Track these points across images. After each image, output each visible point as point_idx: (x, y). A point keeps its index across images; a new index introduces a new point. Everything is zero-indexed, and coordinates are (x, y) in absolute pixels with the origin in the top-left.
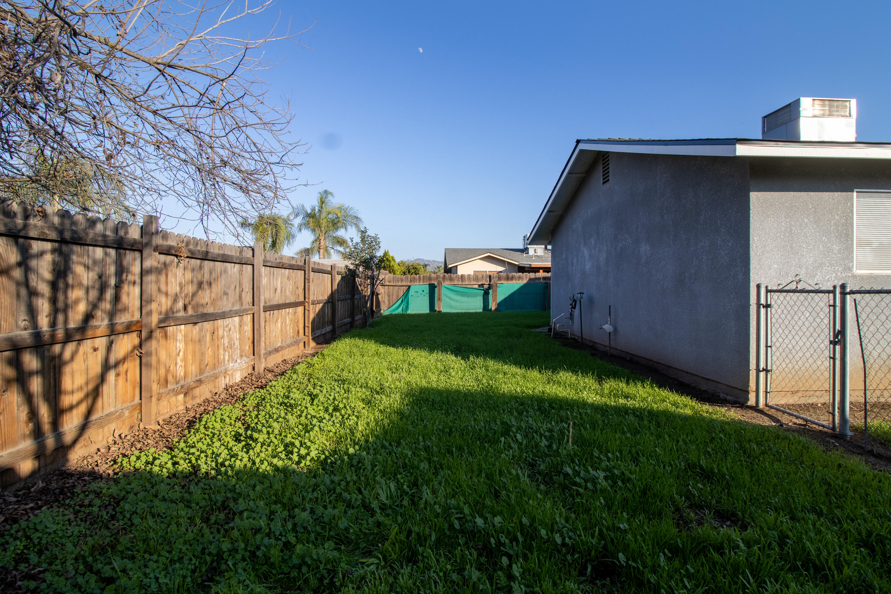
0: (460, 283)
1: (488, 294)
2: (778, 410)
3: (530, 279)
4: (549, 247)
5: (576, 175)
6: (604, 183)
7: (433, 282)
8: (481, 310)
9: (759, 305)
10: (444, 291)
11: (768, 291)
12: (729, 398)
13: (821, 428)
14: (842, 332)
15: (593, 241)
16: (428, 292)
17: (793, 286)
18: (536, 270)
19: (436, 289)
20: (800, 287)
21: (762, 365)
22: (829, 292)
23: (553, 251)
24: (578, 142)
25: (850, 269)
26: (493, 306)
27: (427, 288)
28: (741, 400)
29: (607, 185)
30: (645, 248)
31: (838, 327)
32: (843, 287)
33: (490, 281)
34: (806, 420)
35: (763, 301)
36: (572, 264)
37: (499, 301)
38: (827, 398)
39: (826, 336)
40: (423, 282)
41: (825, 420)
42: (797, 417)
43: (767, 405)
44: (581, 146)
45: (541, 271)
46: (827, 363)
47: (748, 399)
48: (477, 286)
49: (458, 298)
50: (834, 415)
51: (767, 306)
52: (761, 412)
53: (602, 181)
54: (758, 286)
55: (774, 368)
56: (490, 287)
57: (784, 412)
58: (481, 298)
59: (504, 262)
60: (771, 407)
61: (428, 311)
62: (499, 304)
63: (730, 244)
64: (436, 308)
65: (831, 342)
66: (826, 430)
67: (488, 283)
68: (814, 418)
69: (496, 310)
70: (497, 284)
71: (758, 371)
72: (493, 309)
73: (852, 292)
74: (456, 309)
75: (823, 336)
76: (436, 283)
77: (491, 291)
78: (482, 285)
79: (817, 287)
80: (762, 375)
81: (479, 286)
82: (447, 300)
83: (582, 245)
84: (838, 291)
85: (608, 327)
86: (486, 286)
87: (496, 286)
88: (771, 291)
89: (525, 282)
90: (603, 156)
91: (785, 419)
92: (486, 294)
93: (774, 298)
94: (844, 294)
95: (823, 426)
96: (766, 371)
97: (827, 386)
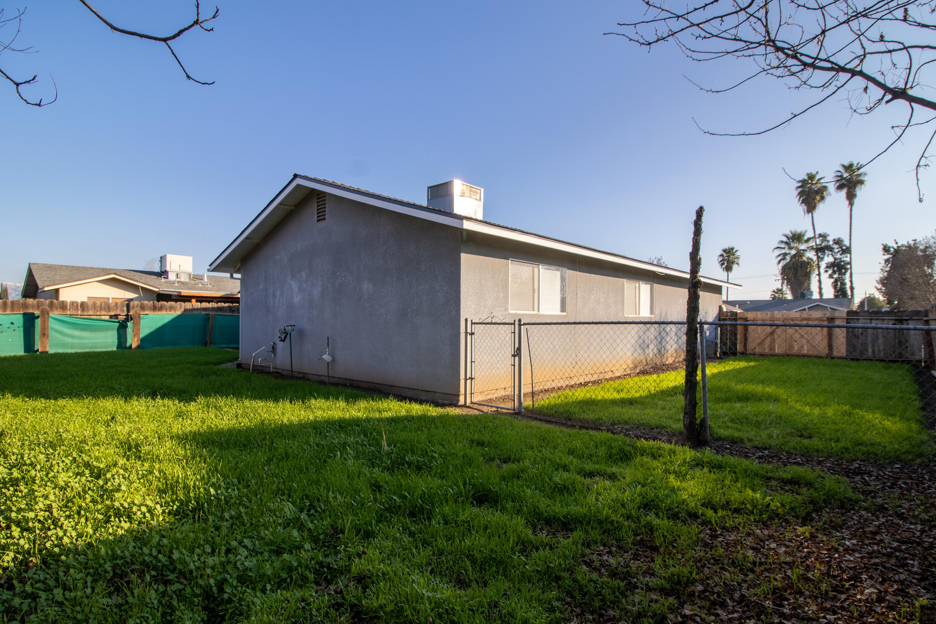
0: (79, 312)
1: (126, 327)
2: (479, 404)
3: (186, 310)
4: (238, 276)
5: (286, 207)
6: (318, 221)
7: (30, 311)
8: (115, 349)
9: (466, 333)
10: (52, 324)
11: (472, 323)
12: (445, 402)
13: (506, 411)
14: (519, 349)
15: (304, 275)
16: (21, 324)
17: (489, 320)
18: (187, 299)
19: (38, 322)
20: (493, 321)
21: (469, 375)
22: (511, 324)
23: (243, 281)
24: (296, 176)
25: (507, 309)
26: (132, 341)
27: (19, 320)
28: (454, 402)
29: (322, 223)
30: (367, 287)
31: (517, 346)
32: (520, 321)
33: (128, 311)
34: (498, 408)
35: (469, 330)
36: (274, 296)
37: (142, 335)
38: (509, 392)
39: (510, 351)
40: (13, 309)
41: (509, 405)
42: (492, 407)
43: (472, 403)
44: (298, 181)
45: (194, 301)
46: (510, 369)
47: (459, 401)
48: (107, 318)
49: (77, 333)
50: (514, 401)
51: (472, 334)
52: (469, 407)
53: (316, 219)
54: (466, 320)
55: (477, 376)
56: (128, 318)
57: (483, 405)
58: (115, 333)
59: (137, 287)
60: (475, 403)
61: (21, 352)
62: (143, 340)
63: (446, 289)
64: (38, 346)
65: (512, 356)
66: (509, 411)
67: (125, 313)
68: (502, 405)
69: (138, 347)
70: (139, 315)
71: (466, 379)
72: (134, 346)
73: (525, 324)
74: (72, 347)
75: (507, 352)
76: (37, 313)
77: (130, 324)
78: (116, 316)
79: (504, 321)
80: (469, 382)
81: (111, 317)
82: (58, 335)
83: (289, 277)
84: (517, 323)
85: (327, 357)
86: (122, 318)
87: (139, 317)
88: (475, 323)
89: (179, 313)
90: (318, 195)
91: (485, 409)
92: (123, 327)
93: (477, 329)
94: (520, 325)
95: (508, 409)
96: (471, 379)
97: (510, 383)
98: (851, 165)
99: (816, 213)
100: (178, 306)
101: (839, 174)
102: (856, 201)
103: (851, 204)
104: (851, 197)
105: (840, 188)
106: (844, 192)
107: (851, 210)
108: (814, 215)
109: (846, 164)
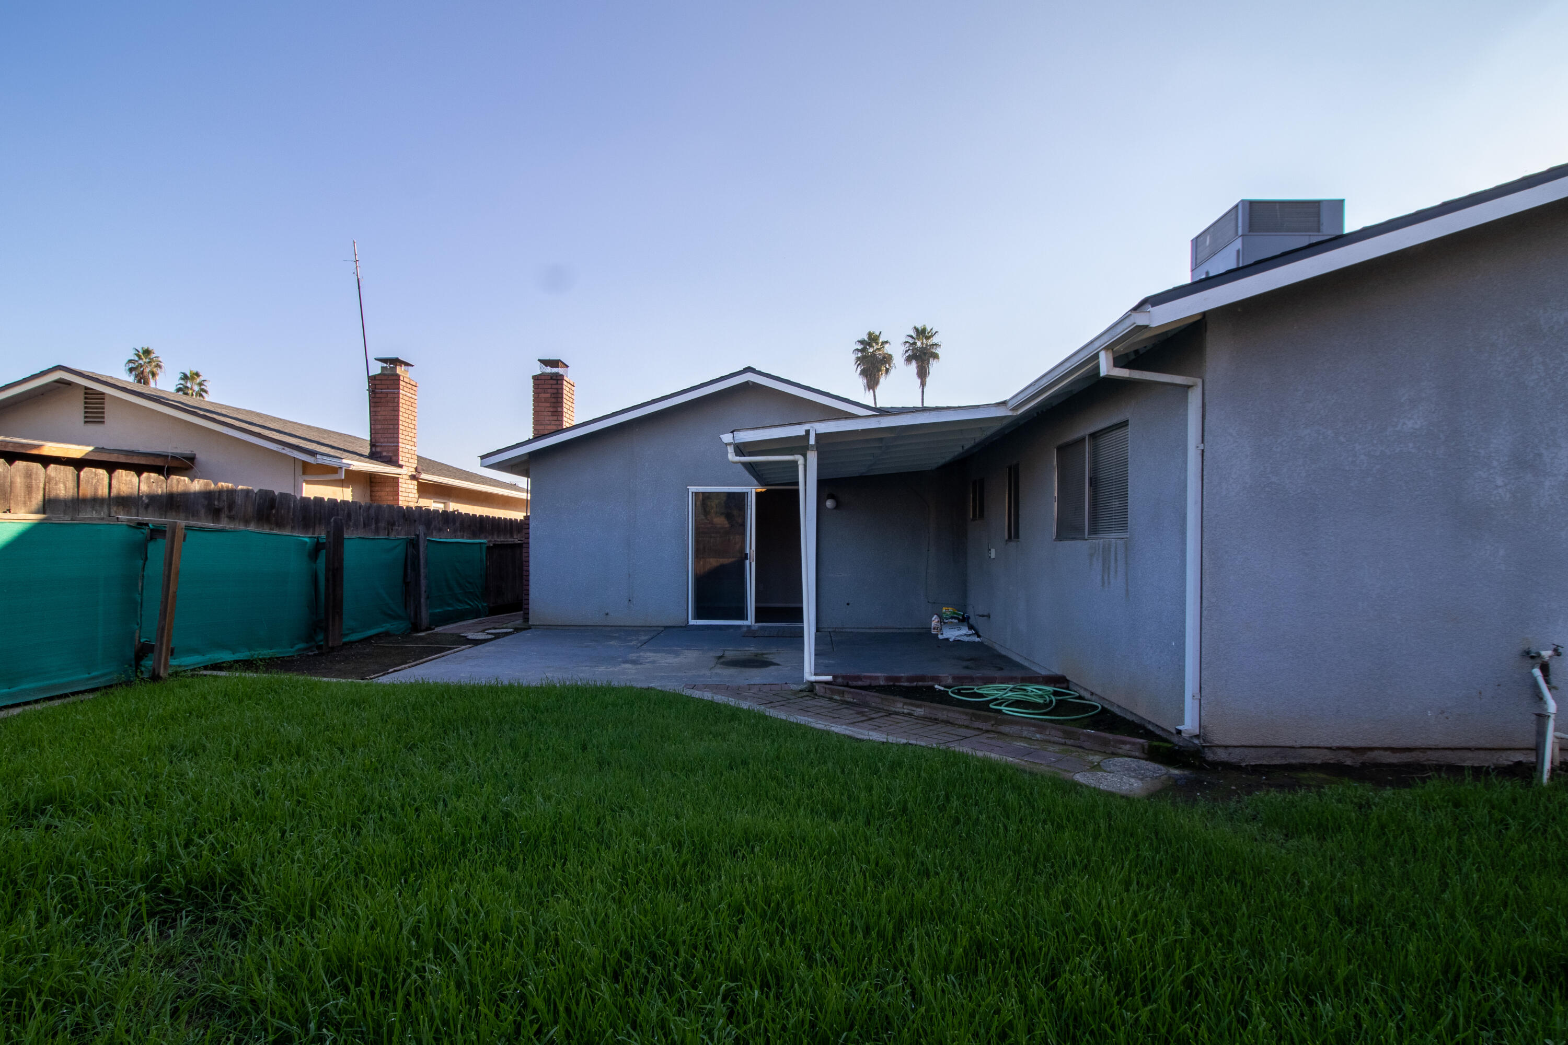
98: (924, 330)
99: (878, 390)
100: (19, 481)
101: (911, 341)
102: (928, 380)
103: (923, 384)
104: (923, 374)
105: (909, 360)
106: (914, 366)
107: (923, 392)
108: (877, 391)
109: (919, 326)
